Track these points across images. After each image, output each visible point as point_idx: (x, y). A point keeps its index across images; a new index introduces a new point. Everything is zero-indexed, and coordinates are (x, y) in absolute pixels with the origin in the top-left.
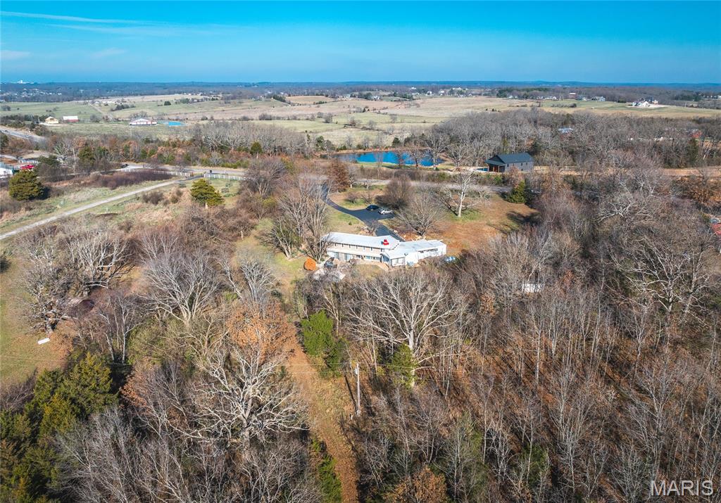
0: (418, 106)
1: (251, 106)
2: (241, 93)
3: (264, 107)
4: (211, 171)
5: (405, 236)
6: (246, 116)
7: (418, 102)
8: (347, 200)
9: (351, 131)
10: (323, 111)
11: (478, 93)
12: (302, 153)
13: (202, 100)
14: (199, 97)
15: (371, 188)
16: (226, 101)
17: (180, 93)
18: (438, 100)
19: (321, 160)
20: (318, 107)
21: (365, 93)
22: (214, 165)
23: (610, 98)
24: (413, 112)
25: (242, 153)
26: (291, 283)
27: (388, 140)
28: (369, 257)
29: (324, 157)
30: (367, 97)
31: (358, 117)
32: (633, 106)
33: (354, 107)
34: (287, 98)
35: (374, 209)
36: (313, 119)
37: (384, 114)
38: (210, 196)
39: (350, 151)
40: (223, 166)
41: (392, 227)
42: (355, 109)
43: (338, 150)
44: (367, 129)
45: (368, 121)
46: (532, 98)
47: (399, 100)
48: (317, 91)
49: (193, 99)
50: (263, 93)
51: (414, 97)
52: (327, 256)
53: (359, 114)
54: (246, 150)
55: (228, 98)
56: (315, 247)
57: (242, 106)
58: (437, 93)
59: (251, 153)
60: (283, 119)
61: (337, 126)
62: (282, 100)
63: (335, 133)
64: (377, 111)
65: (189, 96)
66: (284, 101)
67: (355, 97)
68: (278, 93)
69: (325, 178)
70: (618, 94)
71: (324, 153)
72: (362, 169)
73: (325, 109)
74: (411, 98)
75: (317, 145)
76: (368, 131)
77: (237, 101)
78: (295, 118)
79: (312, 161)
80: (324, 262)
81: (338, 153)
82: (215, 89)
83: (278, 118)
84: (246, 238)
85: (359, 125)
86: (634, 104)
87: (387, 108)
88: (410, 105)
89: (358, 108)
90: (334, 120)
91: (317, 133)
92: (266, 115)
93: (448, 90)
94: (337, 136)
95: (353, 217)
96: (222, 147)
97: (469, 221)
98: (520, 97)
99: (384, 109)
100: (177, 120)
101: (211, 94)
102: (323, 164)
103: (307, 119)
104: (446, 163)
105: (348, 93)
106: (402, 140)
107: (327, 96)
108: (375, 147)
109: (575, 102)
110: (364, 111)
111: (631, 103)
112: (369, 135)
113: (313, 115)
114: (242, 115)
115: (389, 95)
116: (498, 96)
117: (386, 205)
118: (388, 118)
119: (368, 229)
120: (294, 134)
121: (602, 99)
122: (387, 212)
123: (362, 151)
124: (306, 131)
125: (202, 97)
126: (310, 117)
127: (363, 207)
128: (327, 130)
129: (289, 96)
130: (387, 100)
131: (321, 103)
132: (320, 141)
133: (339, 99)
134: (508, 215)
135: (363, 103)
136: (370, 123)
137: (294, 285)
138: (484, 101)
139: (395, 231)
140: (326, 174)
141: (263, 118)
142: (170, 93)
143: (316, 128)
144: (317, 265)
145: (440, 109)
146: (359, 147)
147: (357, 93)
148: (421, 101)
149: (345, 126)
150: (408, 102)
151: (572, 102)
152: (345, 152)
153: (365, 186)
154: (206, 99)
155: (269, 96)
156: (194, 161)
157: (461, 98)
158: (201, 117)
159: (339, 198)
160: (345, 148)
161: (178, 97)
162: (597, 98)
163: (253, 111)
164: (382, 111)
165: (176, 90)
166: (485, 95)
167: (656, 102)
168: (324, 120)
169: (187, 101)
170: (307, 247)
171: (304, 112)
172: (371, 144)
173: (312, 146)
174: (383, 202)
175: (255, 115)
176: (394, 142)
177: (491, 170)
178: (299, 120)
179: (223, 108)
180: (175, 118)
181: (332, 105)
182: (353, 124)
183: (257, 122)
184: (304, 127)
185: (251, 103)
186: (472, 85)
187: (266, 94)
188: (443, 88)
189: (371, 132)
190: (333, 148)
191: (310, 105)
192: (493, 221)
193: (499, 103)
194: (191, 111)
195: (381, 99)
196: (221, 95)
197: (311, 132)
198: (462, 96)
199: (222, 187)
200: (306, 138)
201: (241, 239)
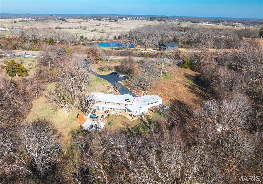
0: (120, 23)
1: (52, 23)
2: (47, 18)
3: (58, 24)
4: (26, 53)
5: (135, 92)
6: (50, 27)
7: (120, 22)
8: (99, 69)
9: (95, 33)
10: (82, 25)
11: (143, 19)
12: (73, 43)
13: (31, 21)
14: (30, 19)
15: (111, 61)
16: (41, 21)
17: (22, 18)
18: (128, 21)
19: (83, 46)
20: (80, 23)
21: (99, 18)
22: (28, 50)
23: (191, 21)
24: (118, 26)
25: (45, 43)
26: (69, 134)
27: (111, 37)
28: (118, 109)
29: (84, 44)
30: (100, 20)
31: (97, 28)
32: (200, 24)
33: (95, 24)
34: (67, 20)
35: (115, 74)
36: (78, 28)
37: (107, 26)
38: (18, 70)
39: (95, 42)
40: (33, 50)
41: (127, 86)
42: (95, 25)
43: (90, 41)
44: (101, 32)
45: (102, 29)
46: (163, 21)
47: (113, 21)
48: (80, 18)
49: (27, 20)
50: (57, 18)
51: (118, 20)
52: (91, 109)
53: (97, 26)
54: (47, 42)
55: (42, 20)
56: (83, 103)
57: (48, 23)
58: (127, 18)
59: (49, 43)
60: (66, 28)
61: (88, 31)
62: (65, 21)
63: (88, 34)
64: (104, 25)
65: (25, 19)
66: (66, 21)
67: (95, 19)
68: (63, 18)
69: (86, 56)
70: (194, 20)
71: (84, 43)
72: (104, 51)
73: (83, 24)
74: (117, 20)
75: (80, 39)
76: (102, 33)
77: (46, 21)
78: (71, 28)
79: (79, 46)
80: (90, 114)
81: (90, 42)
82: (37, 16)
83: (64, 28)
84: (40, 98)
85: (98, 31)
86: (200, 23)
87: (108, 24)
88: (117, 23)
89: (96, 24)
90: (87, 29)
91: (80, 34)
92: (58, 27)
93: (131, 18)
94: (89, 35)
95: (104, 80)
96: (35, 40)
97: (167, 80)
98: (159, 21)
99: (107, 24)
100: (19, 29)
101: (35, 18)
102: (84, 48)
103: (76, 29)
104: (138, 47)
105: (92, 18)
106: (117, 37)
107: (83, 19)
108: (106, 40)
109: (179, 23)
110: (99, 25)
111: (199, 23)
112: (102, 35)
113: (78, 27)
114: (48, 27)
115: (108, 19)
116: (150, 20)
117: (121, 72)
118: (109, 28)
119: (113, 88)
120: (70, 34)
121: (189, 22)
122: (122, 76)
123: (100, 42)
124: (76, 33)
125: (31, 19)
126: (77, 28)
127: (108, 73)
128: (84, 33)
129: (68, 19)
130: (108, 21)
131: (81, 22)
132: (82, 37)
133: (89, 20)
134: (185, 75)
135: (98, 22)
136: (103, 30)
137: (71, 135)
138: (145, 22)
139: (129, 88)
140: (86, 53)
141: (57, 28)
142: (17, 18)
143: (79, 32)
144: (85, 117)
145: (129, 25)
146: (99, 40)
147: (96, 18)
148: (121, 22)
149: (92, 31)
150: (116, 22)
151: (178, 23)
152: (93, 42)
153: (107, 60)
154: (33, 20)
155: (60, 19)
156: (18, 48)
157: (136, 21)
158: (30, 28)
159: (94, 68)
160: (93, 40)
161: (20, 19)
162: (187, 21)
163: (53, 25)
164: (106, 26)
165: (20, 17)
166: (145, 20)
167: (208, 23)
168: (83, 29)
169: (24, 21)
170: (78, 103)
171: (74, 26)
172: (104, 39)
173: (78, 39)
174: (119, 70)
175: (54, 27)
176: (114, 38)
177: (160, 50)
178: (72, 29)
179: (40, 24)
180: (18, 28)
181: (86, 23)
182: (95, 30)
183: (55, 30)
184: (74, 32)
185: (52, 22)
186: (139, 16)
187: (58, 18)
188: (129, 17)
189: (103, 34)
190: (88, 40)
191: (77, 23)
192: (179, 80)
193: (151, 23)
194: (26, 25)
195: (105, 21)
196: (39, 19)
197: (77, 34)
198: (137, 20)
199: (29, 63)
200: (75, 36)
201: (36, 98)
